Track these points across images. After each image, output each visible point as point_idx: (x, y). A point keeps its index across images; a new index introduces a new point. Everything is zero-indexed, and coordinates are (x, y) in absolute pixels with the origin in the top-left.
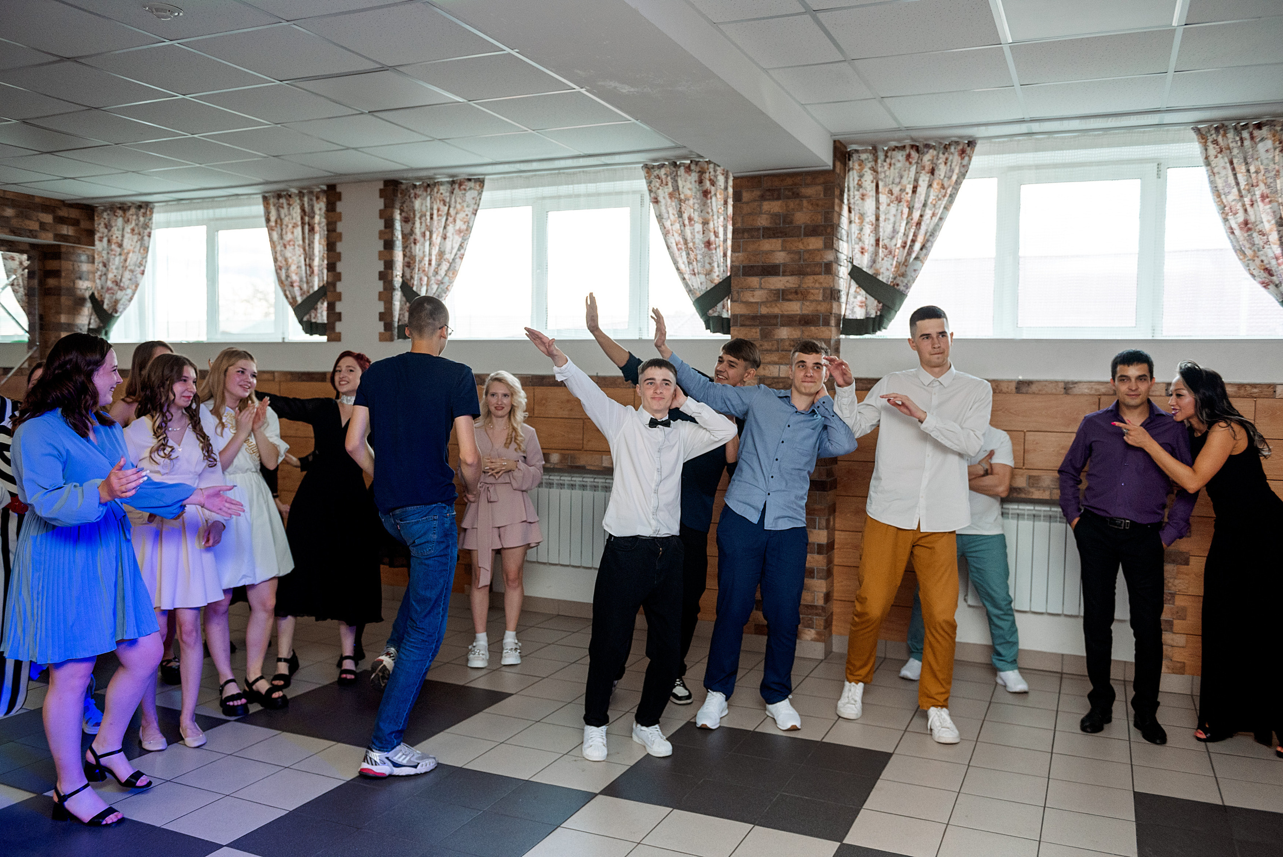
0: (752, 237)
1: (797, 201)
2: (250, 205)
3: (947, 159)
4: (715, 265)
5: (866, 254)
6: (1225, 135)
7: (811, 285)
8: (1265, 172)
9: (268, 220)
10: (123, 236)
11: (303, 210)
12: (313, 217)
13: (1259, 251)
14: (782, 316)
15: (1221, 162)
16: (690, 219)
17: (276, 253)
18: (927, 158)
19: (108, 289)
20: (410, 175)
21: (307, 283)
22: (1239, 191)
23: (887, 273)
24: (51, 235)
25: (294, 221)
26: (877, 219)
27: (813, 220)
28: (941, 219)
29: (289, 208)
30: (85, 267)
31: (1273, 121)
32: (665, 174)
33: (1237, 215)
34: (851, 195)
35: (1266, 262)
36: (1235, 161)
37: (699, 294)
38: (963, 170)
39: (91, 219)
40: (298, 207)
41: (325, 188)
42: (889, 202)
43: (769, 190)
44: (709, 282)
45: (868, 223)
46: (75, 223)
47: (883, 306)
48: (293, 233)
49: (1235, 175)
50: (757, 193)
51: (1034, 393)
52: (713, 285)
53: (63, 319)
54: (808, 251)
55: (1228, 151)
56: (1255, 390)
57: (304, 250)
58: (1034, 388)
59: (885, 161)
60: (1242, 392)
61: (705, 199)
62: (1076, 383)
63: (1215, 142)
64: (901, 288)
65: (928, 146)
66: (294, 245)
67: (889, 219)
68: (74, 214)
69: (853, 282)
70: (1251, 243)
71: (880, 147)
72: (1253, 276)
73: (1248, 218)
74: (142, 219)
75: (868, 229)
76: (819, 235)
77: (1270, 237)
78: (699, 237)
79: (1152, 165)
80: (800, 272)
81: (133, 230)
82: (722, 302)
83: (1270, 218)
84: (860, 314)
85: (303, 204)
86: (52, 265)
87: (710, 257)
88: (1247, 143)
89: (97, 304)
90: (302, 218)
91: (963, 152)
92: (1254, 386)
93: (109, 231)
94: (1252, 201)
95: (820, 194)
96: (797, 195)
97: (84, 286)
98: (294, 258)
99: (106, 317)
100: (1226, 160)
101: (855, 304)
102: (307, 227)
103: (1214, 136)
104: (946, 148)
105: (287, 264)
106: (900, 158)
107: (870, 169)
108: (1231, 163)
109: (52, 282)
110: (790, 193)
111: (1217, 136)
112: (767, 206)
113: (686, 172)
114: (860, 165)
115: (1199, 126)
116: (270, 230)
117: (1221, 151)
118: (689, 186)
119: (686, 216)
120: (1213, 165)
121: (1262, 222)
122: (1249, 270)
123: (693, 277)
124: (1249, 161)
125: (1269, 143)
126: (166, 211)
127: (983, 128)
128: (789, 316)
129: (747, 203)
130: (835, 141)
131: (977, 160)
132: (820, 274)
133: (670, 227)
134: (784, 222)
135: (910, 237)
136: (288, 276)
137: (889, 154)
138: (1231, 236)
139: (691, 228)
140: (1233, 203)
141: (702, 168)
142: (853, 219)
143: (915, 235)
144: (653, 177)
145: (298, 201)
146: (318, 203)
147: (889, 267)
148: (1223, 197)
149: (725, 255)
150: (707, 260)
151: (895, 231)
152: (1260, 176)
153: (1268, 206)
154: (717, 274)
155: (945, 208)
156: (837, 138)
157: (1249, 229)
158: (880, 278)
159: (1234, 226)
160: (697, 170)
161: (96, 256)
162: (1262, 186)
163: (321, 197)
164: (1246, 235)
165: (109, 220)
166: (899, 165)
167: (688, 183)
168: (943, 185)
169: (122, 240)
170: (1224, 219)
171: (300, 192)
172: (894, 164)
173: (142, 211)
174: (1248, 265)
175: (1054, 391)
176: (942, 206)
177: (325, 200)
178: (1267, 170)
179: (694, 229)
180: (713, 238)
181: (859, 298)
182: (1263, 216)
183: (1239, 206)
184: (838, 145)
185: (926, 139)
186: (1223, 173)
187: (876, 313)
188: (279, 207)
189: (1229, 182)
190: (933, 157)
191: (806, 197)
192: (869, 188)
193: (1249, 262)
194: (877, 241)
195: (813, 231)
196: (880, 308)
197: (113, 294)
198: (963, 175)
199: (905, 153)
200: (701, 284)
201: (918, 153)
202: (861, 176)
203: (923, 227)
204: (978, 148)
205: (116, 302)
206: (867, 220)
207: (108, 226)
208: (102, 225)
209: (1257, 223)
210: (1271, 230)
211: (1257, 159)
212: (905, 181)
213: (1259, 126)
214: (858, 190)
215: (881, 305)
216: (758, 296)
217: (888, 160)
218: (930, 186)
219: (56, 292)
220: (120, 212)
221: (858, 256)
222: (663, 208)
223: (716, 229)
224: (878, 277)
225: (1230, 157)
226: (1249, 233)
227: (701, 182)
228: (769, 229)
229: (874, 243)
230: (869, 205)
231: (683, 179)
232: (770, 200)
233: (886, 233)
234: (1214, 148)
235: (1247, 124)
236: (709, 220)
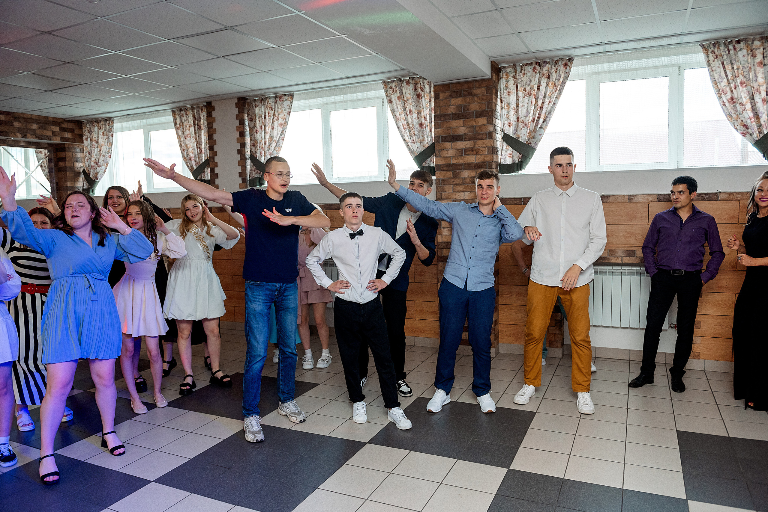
0: (446, 119)
1: (471, 97)
2: (165, 116)
3: (557, 69)
4: (426, 137)
5: (512, 126)
6: (719, 48)
7: (480, 145)
8: (743, 69)
9: (175, 124)
10: (98, 137)
11: (194, 117)
12: (200, 121)
13: (740, 115)
14: (465, 164)
15: (717, 64)
16: (410, 111)
17: (181, 142)
18: (545, 69)
19: (92, 167)
20: (251, 94)
21: (199, 158)
22: (728, 80)
23: (524, 137)
24: (59, 138)
25: (190, 123)
26: (518, 106)
27: (481, 108)
28: (554, 104)
29: (187, 116)
30: (79, 155)
31: (747, 38)
32: (395, 86)
33: (727, 94)
34: (502, 93)
35: (744, 121)
36: (725, 63)
37: (417, 154)
38: (566, 75)
39: (81, 128)
40: (192, 115)
41: (205, 104)
42: (524, 96)
43: (455, 92)
44: (422, 147)
45: (512, 108)
46: (72, 131)
47: (522, 156)
48: (189, 130)
49: (725, 71)
50: (448, 94)
51: (611, 203)
52: (425, 148)
53: (69, 184)
54: (478, 126)
55: (721, 57)
56: (739, 196)
57: (196, 139)
58: (611, 199)
59: (521, 72)
60: (731, 197)
61: (418, 99)
62: (635, 196)
63: (713, 52)
64: (533, 145)
65: (545, 62)
66: (190, 137)
67: (524, 106)
68: (71, 126)
69: (505, 143)
70: (735, 110)
71: (518, 64)
72: (737, 129)
73: (733, 96)
74: (108, 127)
75: (512, 112)
76: (484, 117)
77: (746, 106)
78: (416, 121)
79: (676, 67)
80: (474, 138)
81: (103, 133)
82: (430, 158)
83: (746, 95)
84: (509, 161)
85: (194, 114)
86: (61, 155)
87: (422, 133)
88: (732, 52)
89: (87, 175)
90: (194, 122)
91: (566, 64)
92: (738, 193)
93: (91, 134)
94: (735, 86)
95: (484, 93)
96: (471, 94)
97: (79, 166)
98: (191, 144)
99: (92, 182)
100: (720, 63)
101: (506, 155)
102: (197, 126)
103: (712, 49)
104: (556, 63)
105: (187, 148)
106: (530, 70)
107: (512, 77)
108: (723, 64)
109: (61, 164)
110: (467, 93)
111: (714, 49)
112: (454, 101)
113: (407, 84)
114: (506, 75)
115: (703, 43)
116: (177, 129)
117: (717, 57)
118: (409, 92)
119: (408, 109)
120: (712, 66)
121: (742, 98)
122: (734, 126)
123: (413, 144)
124: (733, 62)
125: (745, 52)
126: (121, 122)
127: (578, 49)
128: (468, 164)
129: (442, 100)
130: (491, 62)
131: (575, 70)
132: (486, 139)
133: (399, 116)
134: (464, 110)
135: (537, 116)
136: (188, 155)
137: (523, 68)
138: (724, 107)
139: (411, 116)
140: (724, 87)
141: (416, 81)
142: (503, 107)
143: (539, 114)
144: (388, 88)
145: (191, 112)
146: (202, 113)
147: (525, 133)
148: (718, 84)
149: (431, 131)
150: (421, 134)
151: (528, 113)
152: (740, 71)
153: (745, 89)
154: (427, 142)
155: (556, 97)
156: (492, 59)
157: (734, 102)
158: (520, 140)
159: (725, 101)
160: (413, 83)
161: (85, 149)
162: (741, 76)
163: (203, 109)
164: (732, 106)
165: (90, 129)
166: (529, 74)
167: (408, 90)
168: (555, 84)
169: (98, 139)
170: (719, 97)
171: (192, 107)
172: (526, 74)
173: (108, 122)
174: (734, 124)
175: (622, 201)
176: (555, 97)
177: (206, 111)
178: (744, 67)
179: (413, 117)
180: (423, 121)
181: (509, 152)
182: (742, 94)
183: (728, 89)
184: (493, 63)
185: (544, 58)
186: (718, 70)
187: (519, 160)
188: (181, 116)
189: (722, 75)
190: (549, 68)
191: (476, 95)
192: (512, 88)
193: (734, 121)
194: (518, 118)
195: (481, 114)
196: (520, 157)
197: (95, 169)
198: (566, 78)
199: (532, 67)
200: (418, 148)
201: (540, 66)
202: (507, 82)
203: (544, 109)
204: (574, 62)
205: (97, 173)
206: (512, 107)
207: (90, 132)
208: (87, 131)
209: (739, 99)
210: (747, 103)
211: (738, 61)
212: (532, 83)
213: (738, 42)
214: (506, 90)
215: (521, 155)
216: (451, 153)
217: (523, 72)
218: (547, 85)
219: (65, 169)
220: (96, 124)
221: (507, 128)
222: (395, 106)
223: (425, 116)
224: (519, 140)
225: (722, 61)
226: (734, 105)
227: (415, 89)
228: (455, 114)
229: (516, 120)
230: (513, 98)
231: (405, 88)
232: (455, 97)
233: (523, 114)
234: (712, 55)
235: (731, 41)
236: (421, 111)
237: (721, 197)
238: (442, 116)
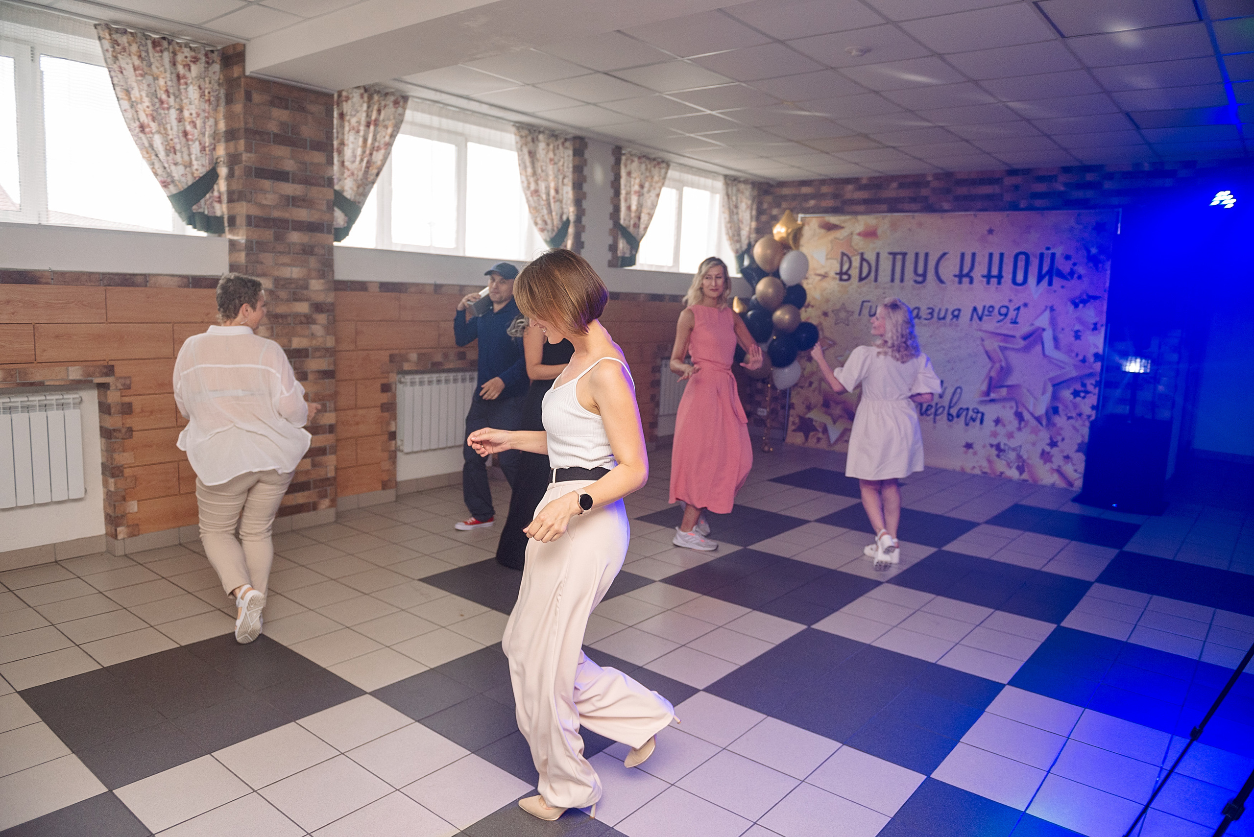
0: (264, 140)
1: (303, 115)
3: (387, 105)
4: (194, 158)
6: (527, 134)
14: (293, 221)
23: (349, 191)
27: (317, 136)
31: (546, 132)
33: (532, 185)
38: (400, 118)
43: (277, 98)
44: (190, 176)
47: (346, 218)
50: (266, 97)
54: (312, 164)
61: (179, 83)
63: (523, 137)
76: (322, 151)
80: (306, 182)
82: (204, 198)
87: (188, 149)
91: (396, 102)
96: (302, 110)
100: (527, 149)
110: (297, 106)
112: (276, 112)
115: (519, 125)
123: (172, 167)
125: (544, 144)
128: (298, 222)
129: (258, 105)
132: (324, 186)
134: (292, 131)
140: (530, 177)
147: (351, 186)
150: (185, 151)
154: (197, 167)
160: (169, 50)
164: (535, 199)
180: (189, 128)
189: (528, 163)
190: (378, 101)
191: (310, 113)
195: (318, 146)
203: (373, 159)
204: (410, 103)
209: (539, 192)
213: (542, 133)
216: (270, 199)
227: (174, 64)
228: (278, 135)
231: (151, 55)
232: (278, 107)
234: (523, 141)
235: (537, 130)
238: (255, 132)
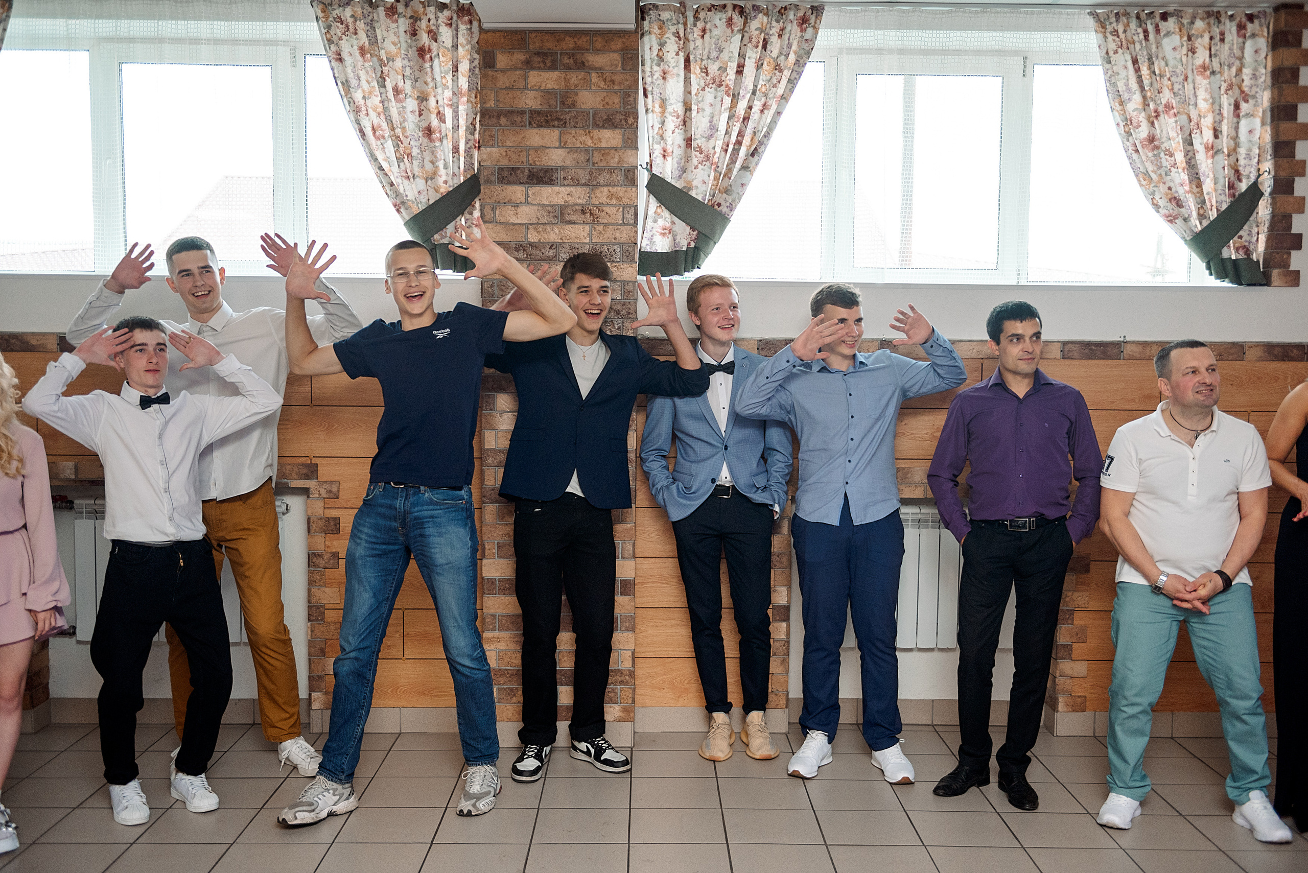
0: (513, 123)
1: (582, 75)
3: (782, 30)
4: (441, 164)
5: (669, 159)
6: (1126, 25)
7: (604, 200)
8: (1170, 76)
13: (1166, 175)
15: (1123, 59)
16: (397, 91)
18: (754, 25)
22: (1144, 97)
23: (702, 188)
26: (688, 109)
27: (607, 103)
28: (777, 113)
31: (1180, 11)
32: (352, 16)
33: (1140, 128)
34: (649, 72)
35: (1172, 189)
36: (1138, 59)
37: (416, 209)
38: (805, 49)
42: (703, 84)
43: (538, 54)
44: (431, 191)
45: (670, 113)
47: (698, 234)
49: (1139, 77)
50: (520, 57)
52: (439, 196)
54: (599, 149)
55: (1131, 46)
59: (695, 25)
61: (421, 60)
63: (1115, 33)
64: (724, 209)
65: (756, 9)
67: (703, 110)
69: (652, 199)
70: (1157, 165)
71: (688, 3)
72: (1156, 207)
73: (1154, 133)
75: (672, 123)
76: (616, 127)
77: (1176, 159)
78: (412, 122)
79: (1019, 58)
80: (588, 181)
82: (453, 223)
83: (1178, 135)
84: (662, 245)
87: (432, 152)
88: (1152, 37)
91: (804, 21)
94: (1156, 111)
95: (617, 66)
96: (581, 65)
100: (1128, 57)
101: (654, 230)
103: (1114, 25)
104: (782, 11)
106: (718, 22)
107: (673, 34)
108: (1134, 61)
110: (571, 61)
111: (1117, 26)
112: (536, 78)
113: (388, 16)
114: (660, 28)
115: (1098, 11)
117: (1123, 45)
118: (393, 38)
119: (389, 85)
120: (1112, 63)
121: (1169, 139)
122: (1152, 199)
123: (406, 182)
124: (1154, 59)
125: (1175, 40)
129: (504, 71)
133: (362, 102)
134: (563, 103)
135: (734, 138)
137: (702, 15)
138: (1135, 156)
139: (399, 105)
140: (1135, 113)
141: (416, 12)
142: (650, 106)
143: (741, 134)
144: (331, 19)
147: (706, 179)
148: (1123, 104)
149: (456, 150)
150: (428, 157)
151: (713, 128)
152: (1166, 81)
153: (1175, 120)
154: (444, 178)
155: (781, 98)
157: (1157, 147)
158: (693, 193)
159: (1138, 143)
160: (408, 15)
162: (1166, 93)
164: (1150, 154)
166: (716, 32)
167: (391, 34)
168: (778, 64)
170: (1126, 133)
172: (710, 31)
174: (1152, 195)
176: (778, 95)
178: (1174, 74)
179: (404, 107)
180: (435, 123)
181: (661, 222)
182: (1169, 131)
183: (1143, 117)
186: (1125, 73)
187: (689, 244)
189: (1130, 85)
190: (764, 25)
191: (595, 69)
192: (672, 63)
193: (1154, 190)
194: (689, 141)
195: (609, 122)
196: (694, 237)
198: (806, 54)
199: (724, 16)
200: (420, 194)
201: (743, 17)
202: (662, 45)
203: (751, 125)
204: (825, 17)
206: (670, 109)
209: (1163, 140)
210: (1178, 150)
211: (1162, 58)
212: (725, 56)
213: (1164, 17)
214: (659, 65)
215: (695, 233)
217: (700, 25)
218: (760, 65)
221: (658, 160)
222: (349, 70)
223: (441, 109)
224: (690, 193)
225: (1134, 54)
226: (1155, 152)
227: (414, 33)
228: (538, 113)
229: (683, 144)
230: (674, 88)
231: (383, 27)
232: (539, 68)
233: (699, 129)
234: (1114, 40)
235: (1152, 13)
236: (428, 95)
237: (1128, 350)
238: (500, 114)
